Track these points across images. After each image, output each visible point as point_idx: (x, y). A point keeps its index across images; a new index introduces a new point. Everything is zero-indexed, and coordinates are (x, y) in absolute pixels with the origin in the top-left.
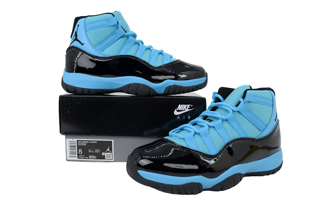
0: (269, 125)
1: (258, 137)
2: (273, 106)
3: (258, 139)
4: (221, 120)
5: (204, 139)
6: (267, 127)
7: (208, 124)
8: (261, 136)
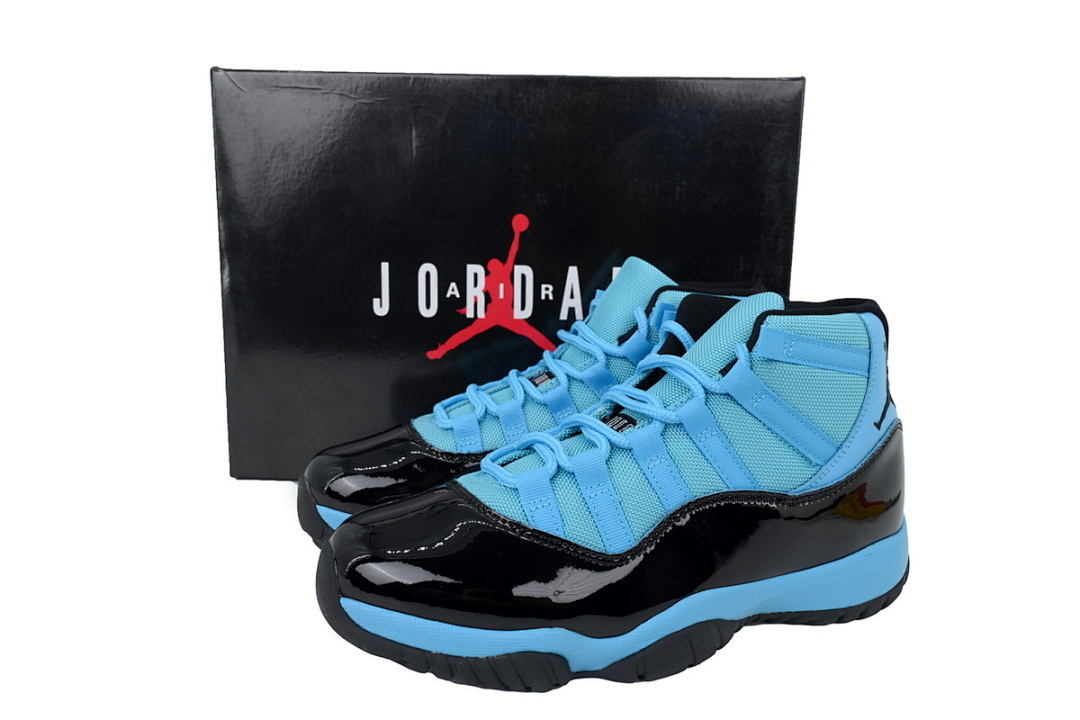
0: (847, 443)
1: (801, 488)
2: (869, 372)
3: (801, 497)
4: (658, 424)
5: (587, 493)
6: (840, 453)
7: (610, 437)
8: (813, 484)
